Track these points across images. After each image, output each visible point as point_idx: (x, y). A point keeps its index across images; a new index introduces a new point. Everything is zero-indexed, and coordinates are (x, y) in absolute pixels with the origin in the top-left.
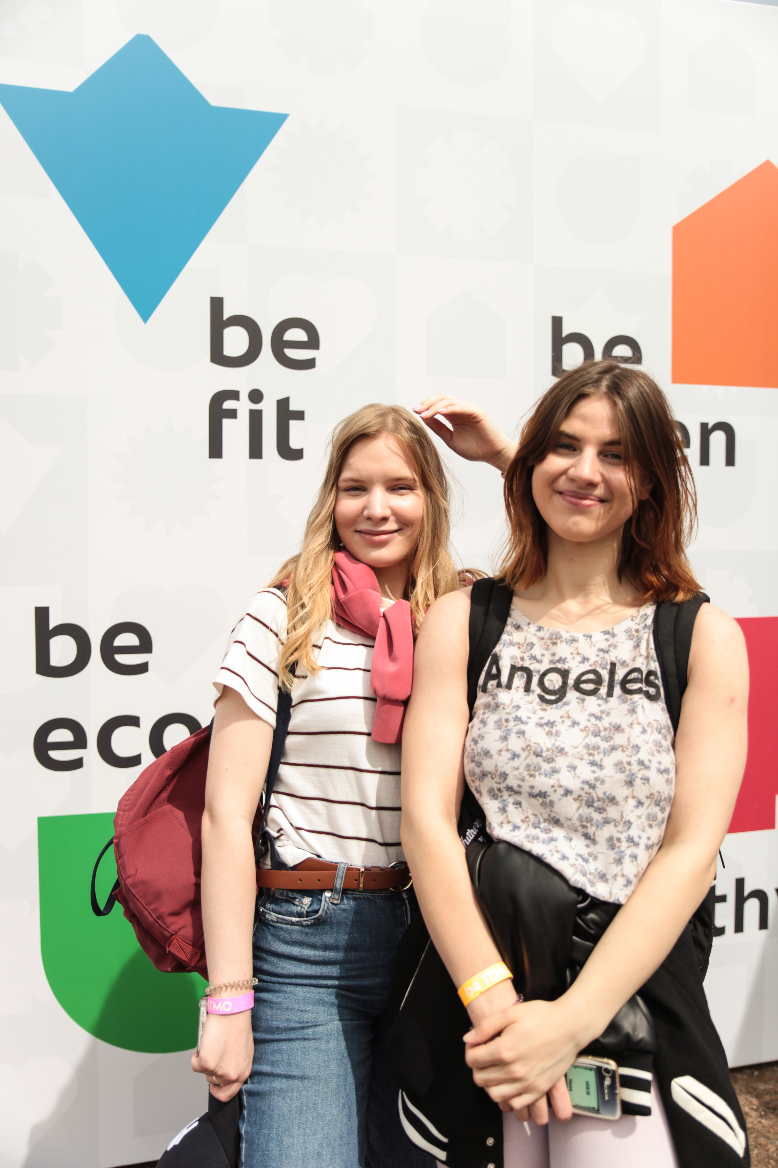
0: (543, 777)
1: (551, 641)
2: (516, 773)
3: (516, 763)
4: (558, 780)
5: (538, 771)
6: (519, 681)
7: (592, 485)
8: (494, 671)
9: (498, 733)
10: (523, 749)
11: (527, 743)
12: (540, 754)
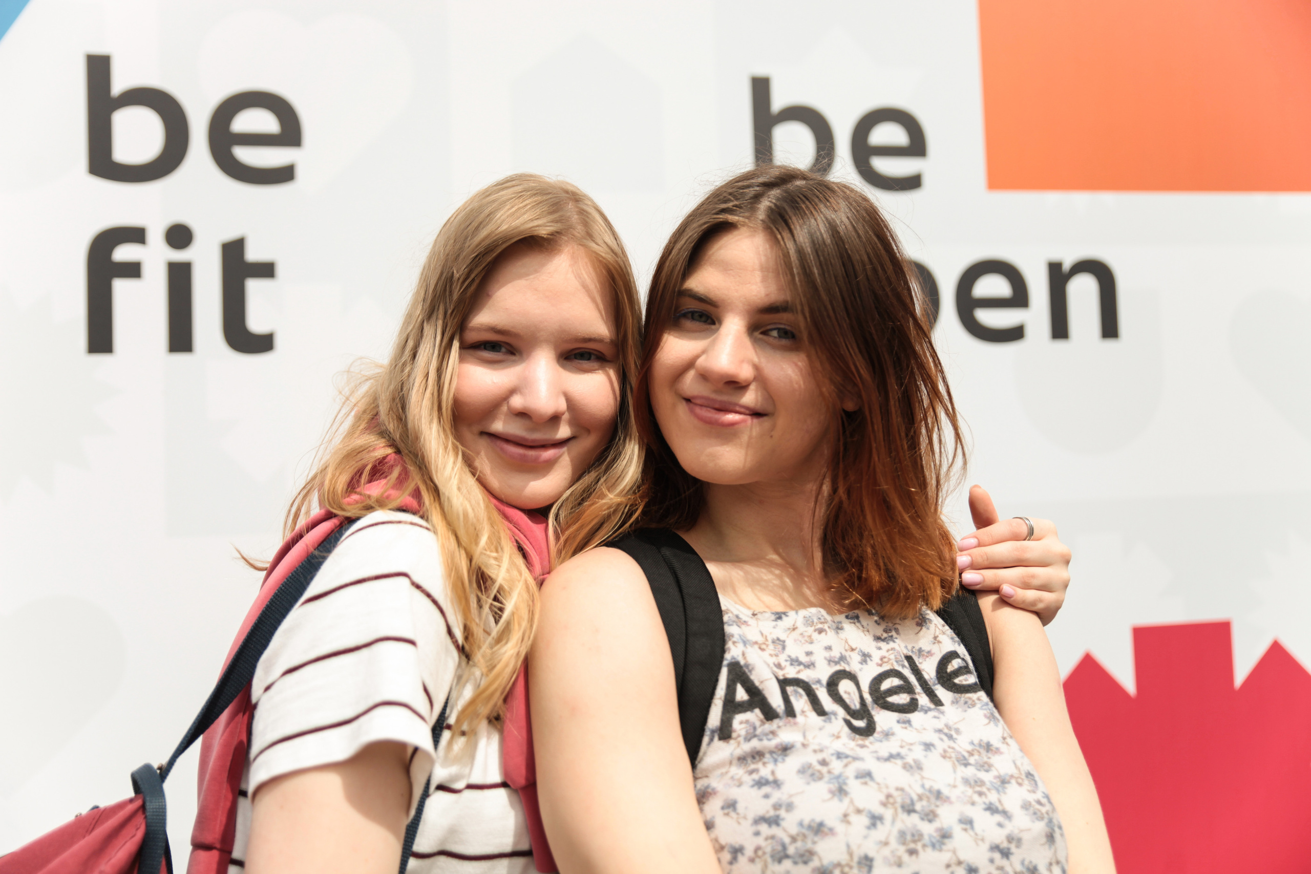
0: (929, 850)
1: (813, 628)
2: (886, 851)
3: (881, 832)
4: (954, 852)
5: (919, 840)
6: (800, 702)
7: (735, 385)
8: (741, 694)
9: (822, 788)
10: (884, 804)
11: (885, 791)
12: (911, 808)
